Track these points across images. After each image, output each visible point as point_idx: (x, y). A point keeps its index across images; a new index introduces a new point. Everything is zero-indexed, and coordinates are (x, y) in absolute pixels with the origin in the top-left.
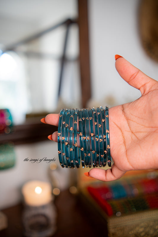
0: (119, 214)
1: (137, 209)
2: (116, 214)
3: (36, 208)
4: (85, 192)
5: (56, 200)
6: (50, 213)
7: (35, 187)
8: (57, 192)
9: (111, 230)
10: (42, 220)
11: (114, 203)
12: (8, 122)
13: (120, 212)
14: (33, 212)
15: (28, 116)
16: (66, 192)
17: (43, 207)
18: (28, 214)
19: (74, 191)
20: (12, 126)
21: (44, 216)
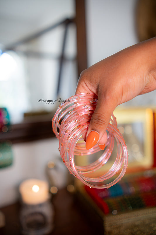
0: (115, 212)
1: (133, 208)
2: (113, 213)
3: (33, 206)
4: (82, 190)
5: (53, 198)
6: (47, 211)
7: (33, 186)
8: (54, 190)
9: (107, 228)
10: (39, 218)
11: (111, 201)
12: (5, 120)
13: (116, 211)
14: (30, 211)
15: (26, 115)
16: (64, 190)
17: (40, 205)
18: (25, 213)
19: (72, 189)
20: (9, 125)
21: (41, 214)
